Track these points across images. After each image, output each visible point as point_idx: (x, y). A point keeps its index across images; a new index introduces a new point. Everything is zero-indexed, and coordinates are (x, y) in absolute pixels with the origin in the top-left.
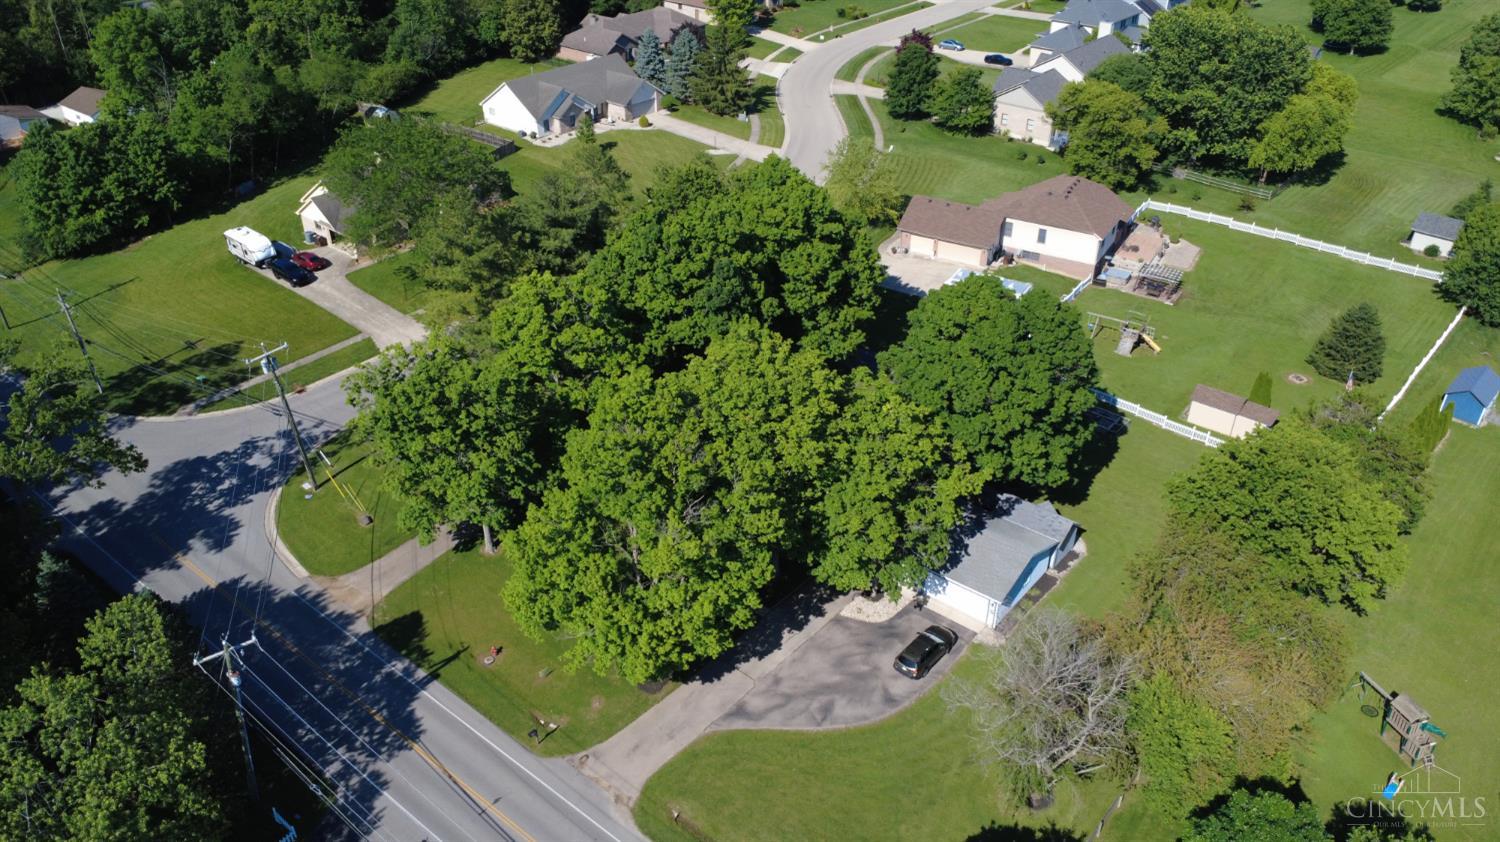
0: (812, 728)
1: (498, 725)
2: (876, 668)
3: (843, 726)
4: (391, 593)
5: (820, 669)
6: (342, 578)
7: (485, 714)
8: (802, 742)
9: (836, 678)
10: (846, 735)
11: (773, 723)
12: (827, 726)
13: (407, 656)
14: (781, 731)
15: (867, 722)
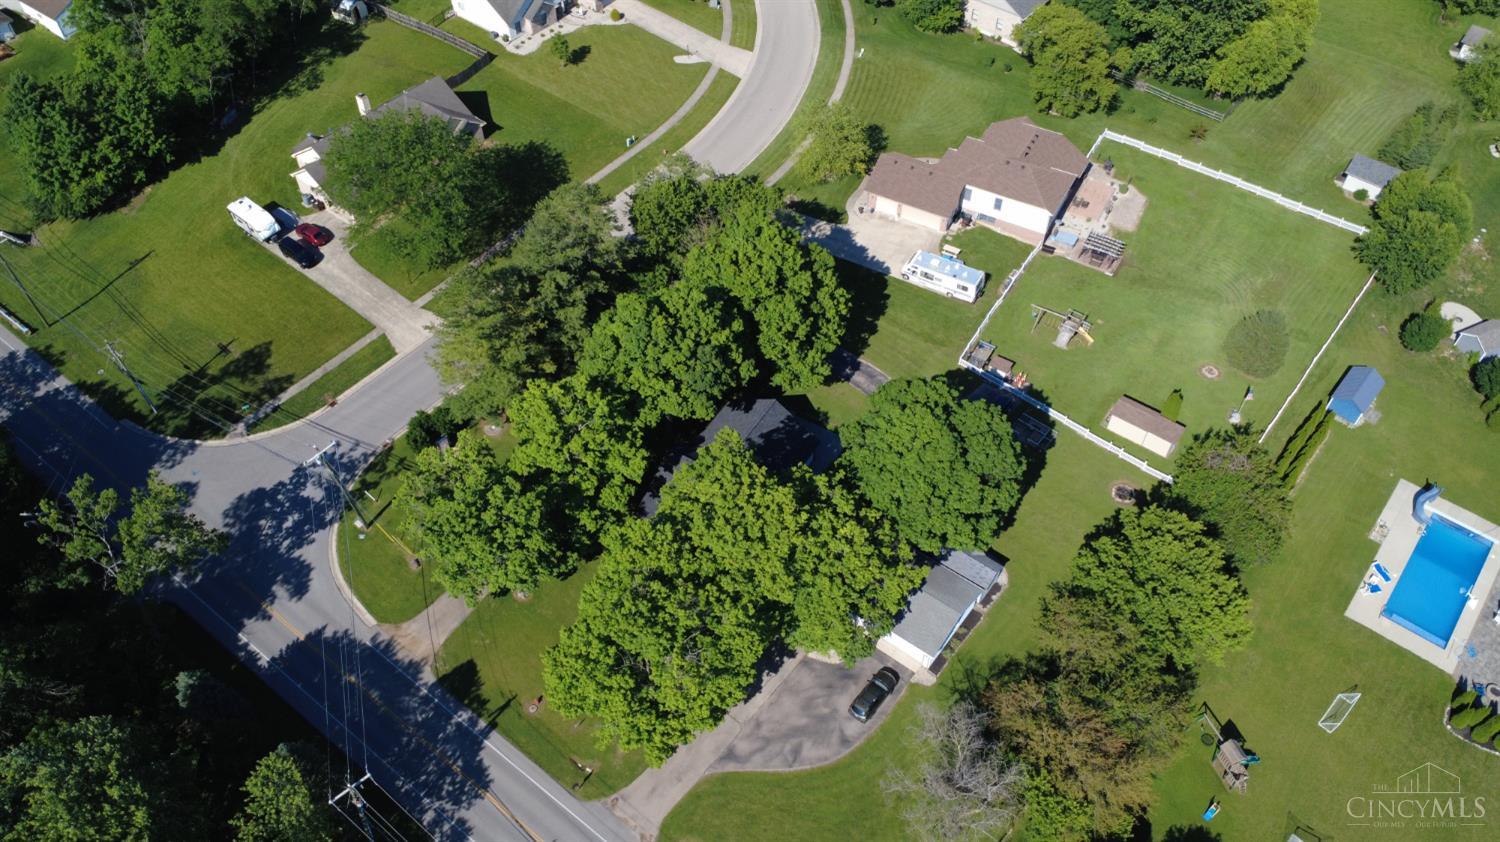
0: (787, 770)
1: (547, 772)
2: (835, 711)
3: (808, 767)
4: (447, 640)
5: (791, 712)
6: (405, 625)
7: (536, 762)
8: (778, 782)
9: (804, 721)
10: (811, 775)
11: (755, 766)
12: (797, 768)
13: (469, 706)
14: (761, 773)
15: (826, 763)
